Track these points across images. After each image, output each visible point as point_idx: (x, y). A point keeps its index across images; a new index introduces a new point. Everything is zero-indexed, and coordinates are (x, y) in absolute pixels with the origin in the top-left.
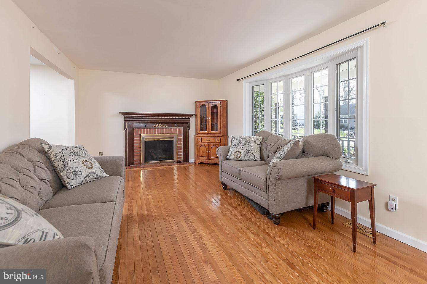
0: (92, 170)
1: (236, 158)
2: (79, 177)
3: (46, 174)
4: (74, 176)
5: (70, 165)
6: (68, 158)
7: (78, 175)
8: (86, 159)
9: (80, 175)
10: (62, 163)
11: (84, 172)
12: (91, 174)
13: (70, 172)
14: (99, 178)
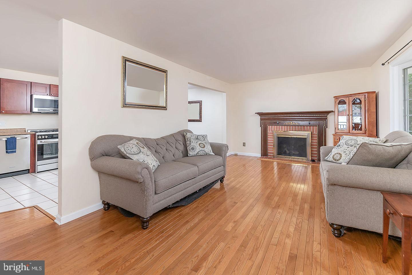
0: (203, 149)
1: (335, 160)
2: (194, 151)
3: (181, 148)
4: (192, 150)
5: (192, 144)
6: (192, 140)
7: (194, 150)
8: (203, 143)
9: (195, 151)
10: (189, 143)
11: (198, 149)
12: (202, 151)
13: (191, 148)
14: (207, 154)
